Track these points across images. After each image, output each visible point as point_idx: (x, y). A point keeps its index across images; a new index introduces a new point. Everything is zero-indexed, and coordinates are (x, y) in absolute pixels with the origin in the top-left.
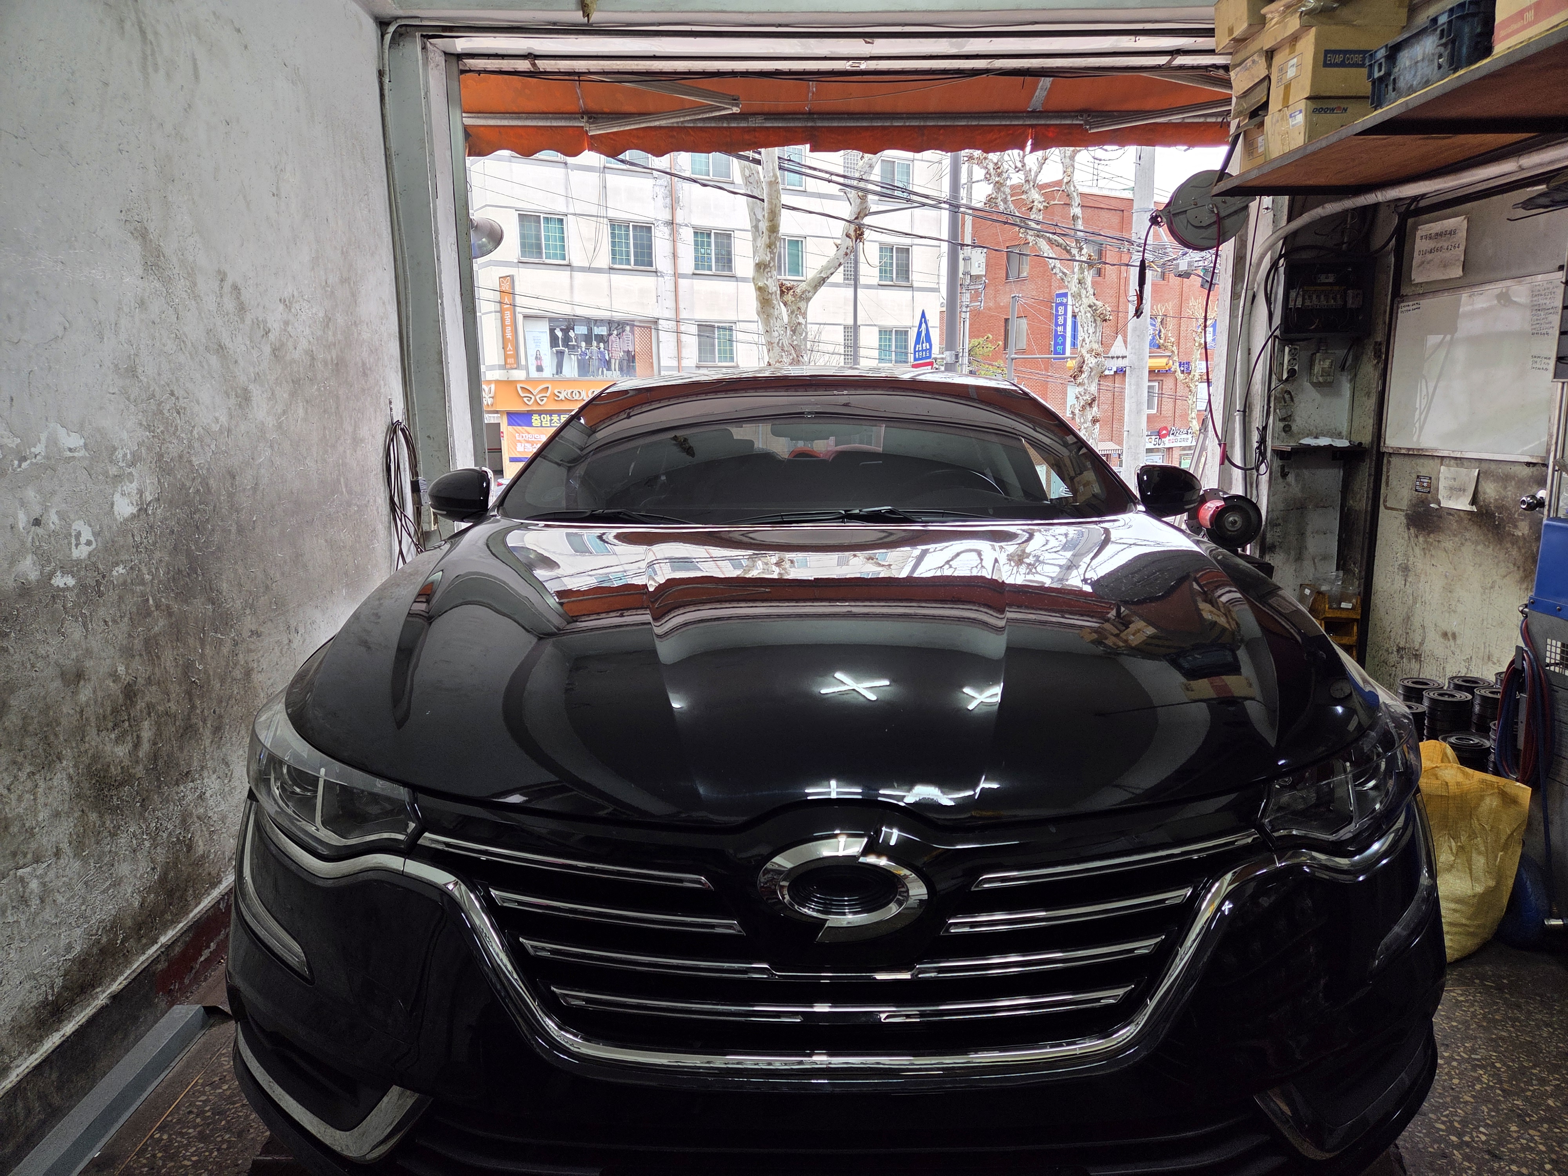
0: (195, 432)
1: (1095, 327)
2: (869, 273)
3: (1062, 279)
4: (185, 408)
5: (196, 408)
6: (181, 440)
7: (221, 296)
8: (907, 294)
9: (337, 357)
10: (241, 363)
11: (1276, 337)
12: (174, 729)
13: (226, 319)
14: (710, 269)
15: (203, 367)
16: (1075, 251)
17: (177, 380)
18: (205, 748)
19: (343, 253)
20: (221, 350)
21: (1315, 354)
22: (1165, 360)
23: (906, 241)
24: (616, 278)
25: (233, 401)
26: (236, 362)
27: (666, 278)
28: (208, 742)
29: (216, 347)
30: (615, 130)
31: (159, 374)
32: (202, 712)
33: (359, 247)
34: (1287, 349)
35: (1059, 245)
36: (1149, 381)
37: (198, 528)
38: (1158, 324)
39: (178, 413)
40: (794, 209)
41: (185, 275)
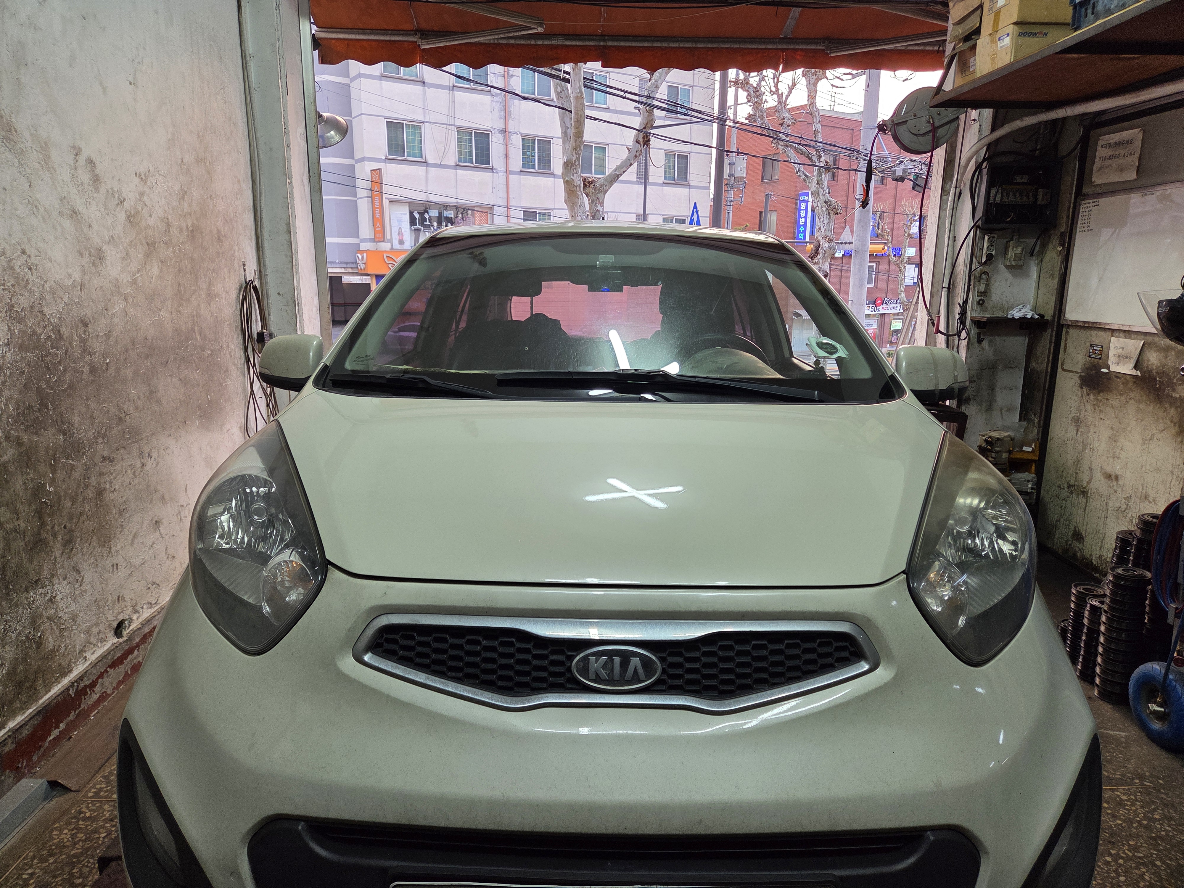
0: (47, 286)
1: (829, 219)
2: (657, 174)
3: (805, 180)
4: (37, 265)
5: (49, 265)
6: (30, 291)
7: (76, 169)
8: (686, 190)
9: (193, 226)
10: (95, 227)
11: (978, 227)
12: (23, 543)
13: (81, 188)
14: (534, 168)
15: (56, 229)
16: (815, 159)
17: (29, 240)
18: (55, 559)
19: (198, 136)
20: (74, 215)
21: (1009, 241)
22: (882, 246)
23: (684, 148)
24: (460, 172)
25: (86, 260)
26: (90, 226)
27: (500, 174)
28: (58, 554)
29: (69, 212)
30: (442, 44)
31: (10, 235)
32: (53, 528)
33: (215, 132)
34: (986, 238)
35: (803, 153)
36: (870, 262)
37: (49, 369)
38: (877, 218)
39: (30, 269)
40: (596, 119)
41: (38, 149)
